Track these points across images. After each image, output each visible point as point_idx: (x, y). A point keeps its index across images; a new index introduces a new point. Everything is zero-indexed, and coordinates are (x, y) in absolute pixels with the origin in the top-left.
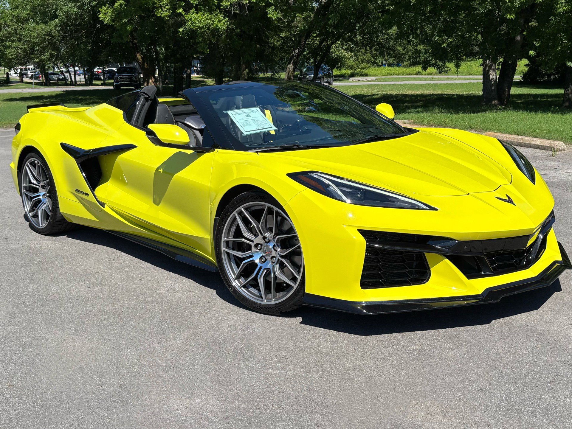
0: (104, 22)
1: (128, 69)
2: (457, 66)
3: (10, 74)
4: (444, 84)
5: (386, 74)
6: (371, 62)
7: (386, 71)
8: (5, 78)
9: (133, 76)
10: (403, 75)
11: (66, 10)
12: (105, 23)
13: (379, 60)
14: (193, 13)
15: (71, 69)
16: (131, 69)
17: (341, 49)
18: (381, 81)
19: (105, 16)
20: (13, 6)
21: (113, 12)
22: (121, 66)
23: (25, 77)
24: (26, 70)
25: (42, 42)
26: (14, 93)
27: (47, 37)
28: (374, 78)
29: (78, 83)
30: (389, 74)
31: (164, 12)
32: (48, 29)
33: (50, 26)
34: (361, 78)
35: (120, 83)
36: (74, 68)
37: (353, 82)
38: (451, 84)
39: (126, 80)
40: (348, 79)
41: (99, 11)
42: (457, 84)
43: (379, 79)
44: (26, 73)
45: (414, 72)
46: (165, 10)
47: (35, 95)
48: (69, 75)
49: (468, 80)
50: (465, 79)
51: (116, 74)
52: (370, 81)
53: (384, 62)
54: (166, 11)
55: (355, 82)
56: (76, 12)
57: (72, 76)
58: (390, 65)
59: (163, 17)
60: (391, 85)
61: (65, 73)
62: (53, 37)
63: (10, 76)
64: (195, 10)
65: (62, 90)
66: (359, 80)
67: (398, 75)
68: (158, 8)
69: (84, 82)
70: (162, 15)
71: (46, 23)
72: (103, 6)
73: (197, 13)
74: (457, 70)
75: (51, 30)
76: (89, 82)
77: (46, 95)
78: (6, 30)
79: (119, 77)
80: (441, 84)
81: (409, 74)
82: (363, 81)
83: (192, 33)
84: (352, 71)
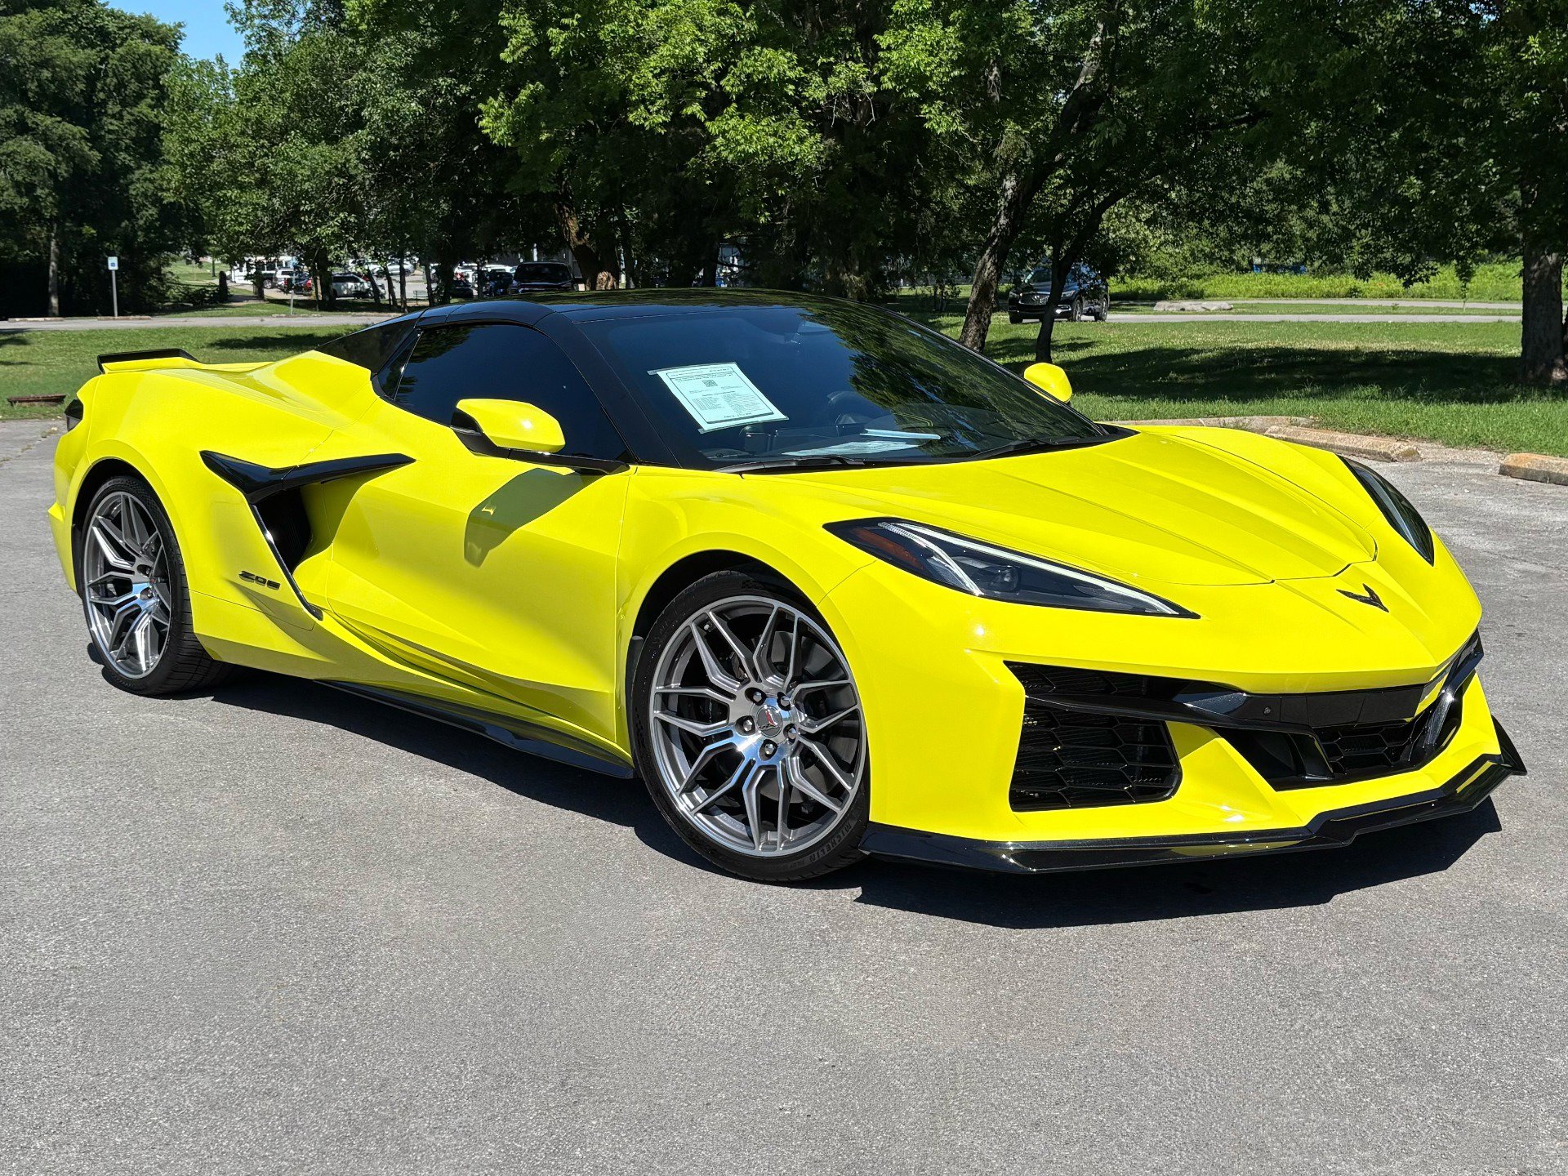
0: (493, 139)
1: (547, 270)
2: (1465, 274)
3: (230, 278)
4: (1424, 325)
5: (1262, 293)
6: (1220, 258)
7: (1261, 284)
8: (216, 286)
9: (559, 287)
10: (1309, 296)
11: (390, 107)
12: (495, 141)
13: (1242, 253)
14: (732, 117)
15: (394, 268)
16: (556, 268)
17: (1134, 220)
18: (1243, 313)
19: (495, 125)
20: (246, 95)
21: (516, 112)
22: (525, 260)
23: (269, 285)
24: (271, 266)
25: (321, 192)
26: (239, 328)
27: (336, 179)
28: (1225, 304)
29: (409, 304)
30: (1270, 293)
31: (651, 114)
32: (338, 156)
33: (344, 150)
34: (1188, 304)
36: (401, 263)
37: (1166, 312)
38: (1444, 325)
40: (1153, 305)
41: (480, 112)
42: (1459, 326)
43: (1241, 306)
44: (272, 274)
45: (1343, 291)
46: (655, 109)
48: (386, 283)
49: (1495, 315)
50: (1487, 313)
51: (514, 282)
52: (1214, 313)
53: (1258, 261)
54: (658, 112)
55: (1172, 313)
56: (414, 112)
57: (394, 284)
58: (1272, 269)
59: (647, 128)
60: (1271, 323)
61: (375, 278)
62: (351, 178)
63: (229, 284)
64: (738, 109)
66: (1183, 309)
67: (1296, 296)
68: (635, 105)
69: (426, 301)
70: (647, 123)
71: (332, 140)
72: (491, 98)
73: (742, 117)
74: (1465, 287)
75: (348, 161)
76: (437, 300)
80: (1415, 324)
81: (1328, 296)
82: (1195, 312)
83: (725, 173)
84: (1163, 283)
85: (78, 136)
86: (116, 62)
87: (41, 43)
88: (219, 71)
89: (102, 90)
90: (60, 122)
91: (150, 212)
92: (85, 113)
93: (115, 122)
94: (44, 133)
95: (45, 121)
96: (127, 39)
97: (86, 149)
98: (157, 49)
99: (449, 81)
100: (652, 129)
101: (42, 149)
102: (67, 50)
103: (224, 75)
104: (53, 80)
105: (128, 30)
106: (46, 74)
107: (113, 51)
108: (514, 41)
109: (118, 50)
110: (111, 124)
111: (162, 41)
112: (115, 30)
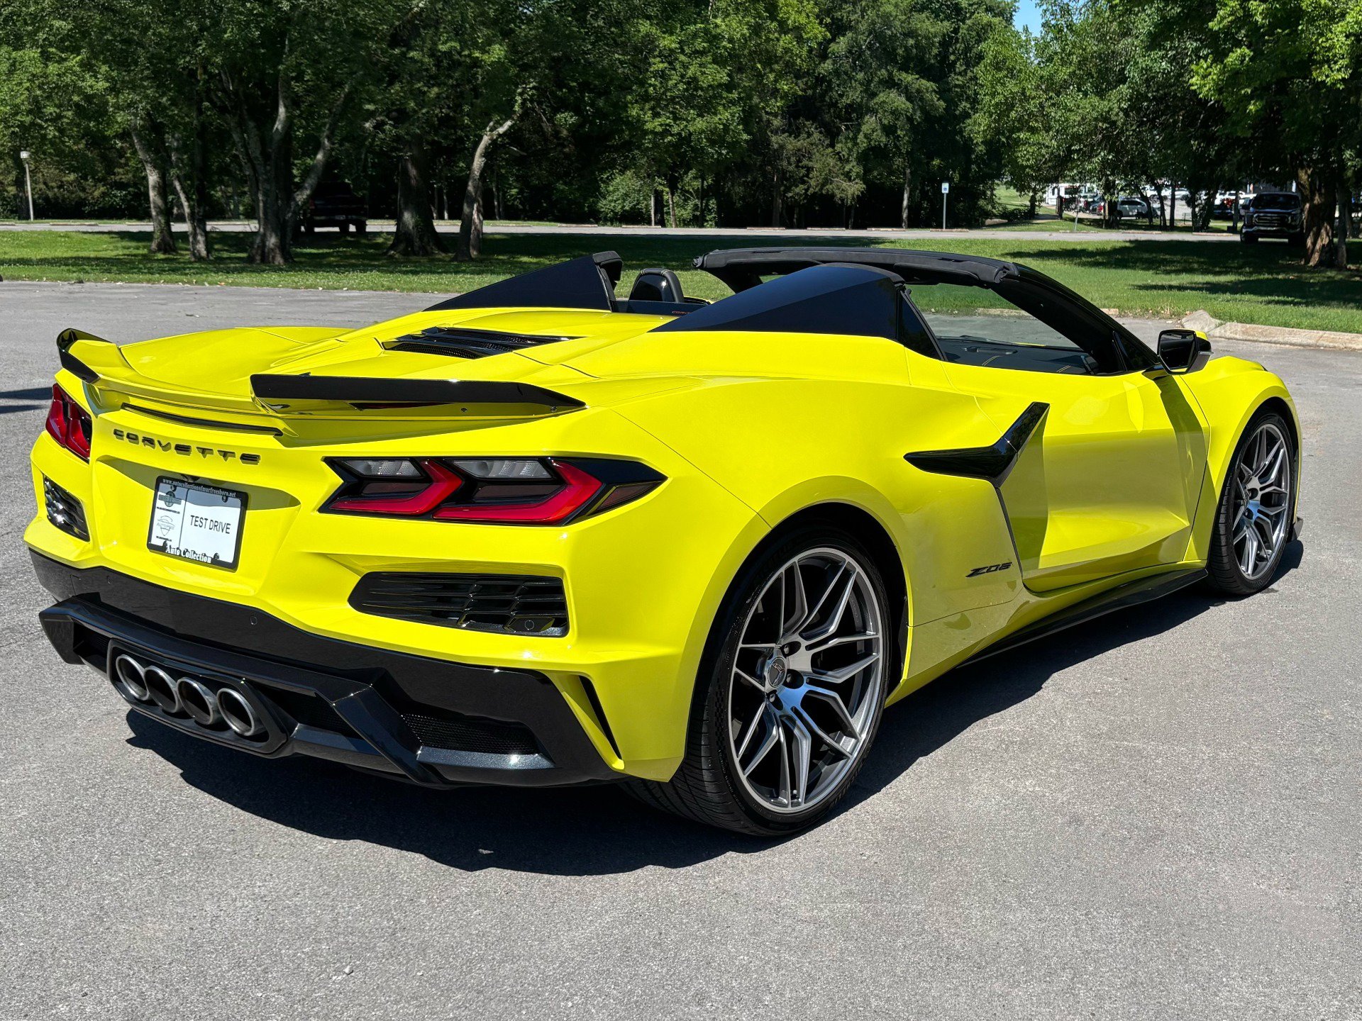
0: (1200, 94)
1: (1281, 199)
8: (1026, 206)
9: (1290, 214)
11: (1145, 67)
12: (1201, 96)
15: (1167, 194)
16: (1286, 198)
19: (1202, 82)
21: (1222, 72)
25: (1089, 134)
26: (1026, 241)
27: (1100, 124)
29: (1180, 224)
31: (1333, 71)
32: (1104, 105)
33: (1109, 101)
35: (1255, 228)
39: (1271, 223)
41: (1192, 71)
46: (1337, 67)
47: (1070, 247)
48: (1159, 206)
51: (1252, 209)
54: (1339, 70)
56: (1164, 69)
57: (1166, 207)
59: (1329, 84)
62: (1113, 123)
63: (1038, 204)
65: (1128, 239)
68: (1321, 63)
69: (1190, 224)
70: (1328, 79)
71: (1101, 94)
72: (1202, 60)
75: (1111, 109)
76: (1200, 223)
77: (1090, 249)
78: (1023, 107)
79: (1255, 216)
85: (931, 89)
86: (965, 31)
87: (909, 18)
88: (1024, 38)
89: (953, 53)
90: (918, 79)
91: (980, 148)
92: (938, 71)
93: (960, 78)
94: (906, 87)
95: (908, 78)
96: (974, 13)
97: (936, 99)
98: (996, 20)
99: (1195, 44)
100: (1334, 84)
101: (904, 99)
102: (928, 23)
103: (1028, 41)
104: (917, 46)
105: (976, 6)
106: (911, 42)
107: (964, 23)
108: (1221, 12)
109: (967, 22)
110: (958, 80)
111: (1001, 14)
112: (966, 6)
